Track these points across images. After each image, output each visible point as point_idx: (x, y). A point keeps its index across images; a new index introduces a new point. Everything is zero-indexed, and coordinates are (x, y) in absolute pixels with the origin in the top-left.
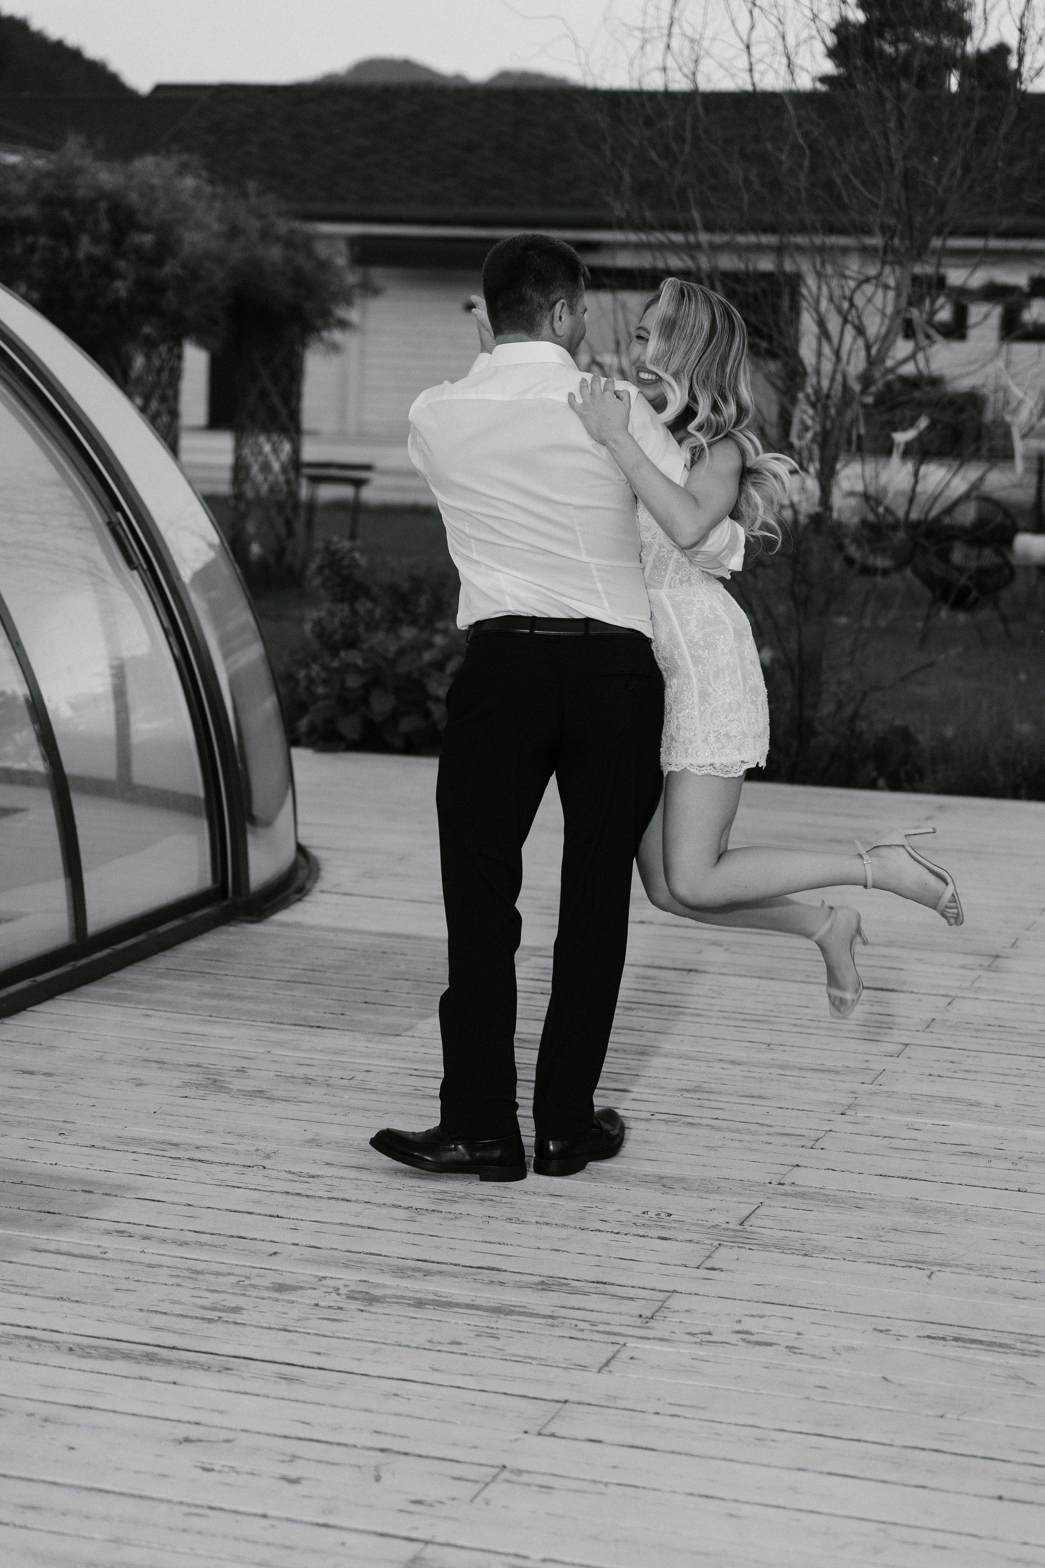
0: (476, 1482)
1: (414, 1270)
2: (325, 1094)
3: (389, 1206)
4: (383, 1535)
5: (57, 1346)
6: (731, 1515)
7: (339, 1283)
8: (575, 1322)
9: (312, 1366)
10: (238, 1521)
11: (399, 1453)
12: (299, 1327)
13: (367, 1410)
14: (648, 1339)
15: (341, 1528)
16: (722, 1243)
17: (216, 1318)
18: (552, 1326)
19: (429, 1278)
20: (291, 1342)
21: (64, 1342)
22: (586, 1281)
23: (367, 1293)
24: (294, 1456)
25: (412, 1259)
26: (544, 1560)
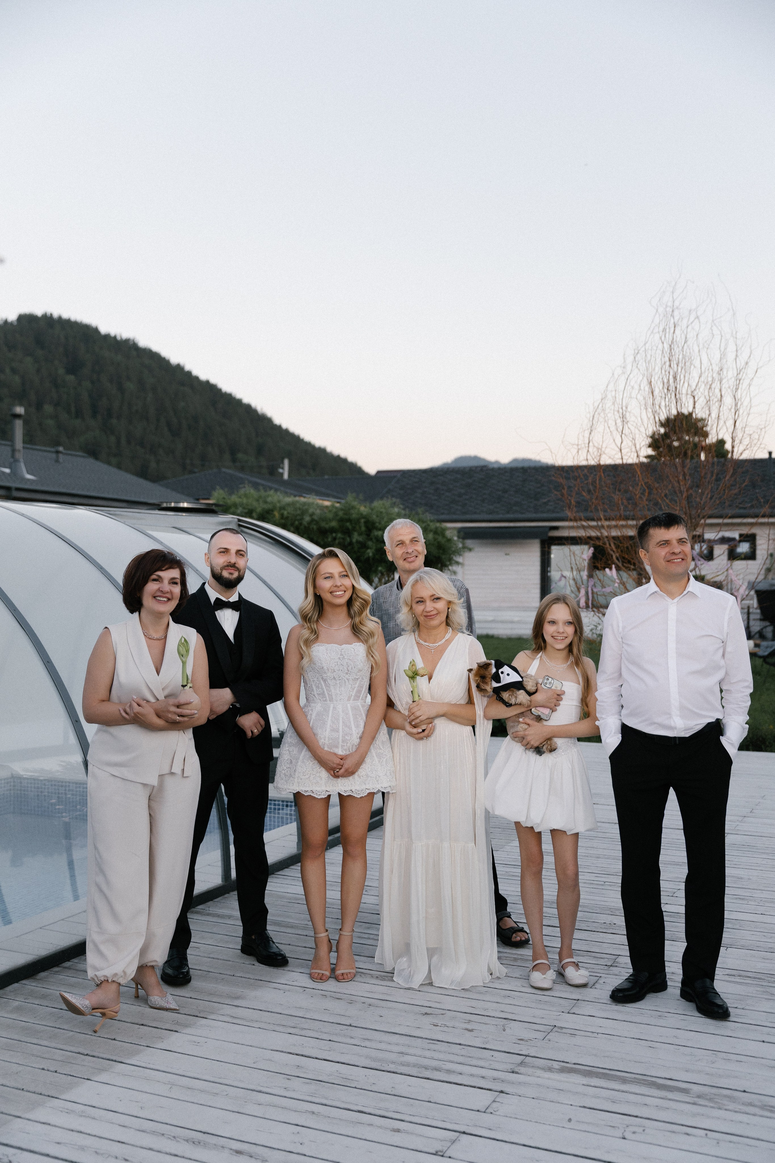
0: (544, 1032)
4: (508, 1053)
10: (449, 1046)
11: (512, 1020)
13: (498, 1002)
15: (492, 1050)
24: (470, 1021)
26: (574, 1064)
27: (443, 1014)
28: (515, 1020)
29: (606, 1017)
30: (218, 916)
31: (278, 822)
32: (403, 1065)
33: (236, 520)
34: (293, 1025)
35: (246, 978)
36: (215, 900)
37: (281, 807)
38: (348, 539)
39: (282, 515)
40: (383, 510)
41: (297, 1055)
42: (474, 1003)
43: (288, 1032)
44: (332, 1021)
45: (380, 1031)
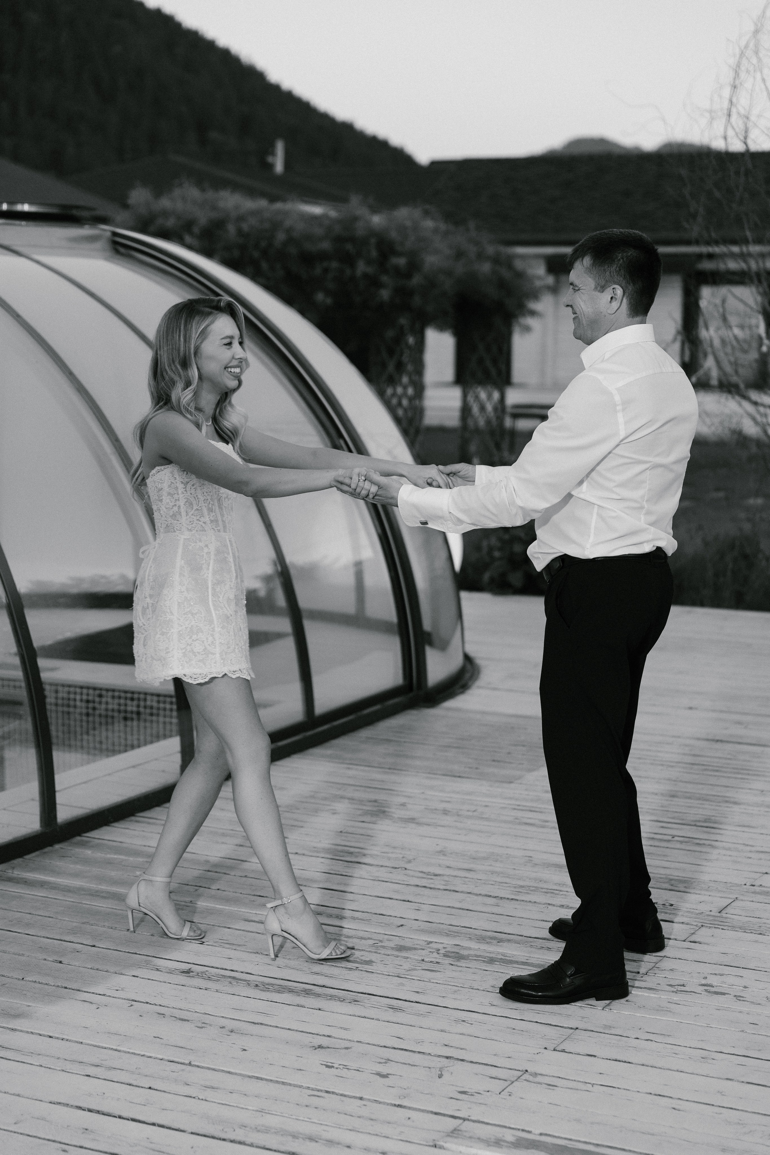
0: (506, 1080)
1: (492, 938)
2: (455, 821)
3: (483, 896)
4: (436, 1114)
5: (248, 983)
6: (674, 1109)
7: (440, 946)
9: (411, 1000)
10: (343, 1101)
11: (458, 1059)
12: (408, 975)
13: (442, 1031)
14: (641, 988)
15: (410, 1108)
16: (704, 924)
17: (355, 968)
19: (501, 944)
20: (402, 984)
21: (253, 981)
23: (458, 953)
24: (389, 1060)
25: (492, 931)
26: (541, 1134)
27: (347, 1048)
28: (463, 1060)
29: (614, 1058)
32: (259, 1131)
33: (110, 234)
34: (96, 1061)
35: (41, 983)
36: (27, 857)
38: (348, 272)
39: (240, 232)
40: (408, 223)
41: (90, 1110)
42: (401, 1031)
43: (84, 1074)
44: (161, 1057)
45: (236, 1074)
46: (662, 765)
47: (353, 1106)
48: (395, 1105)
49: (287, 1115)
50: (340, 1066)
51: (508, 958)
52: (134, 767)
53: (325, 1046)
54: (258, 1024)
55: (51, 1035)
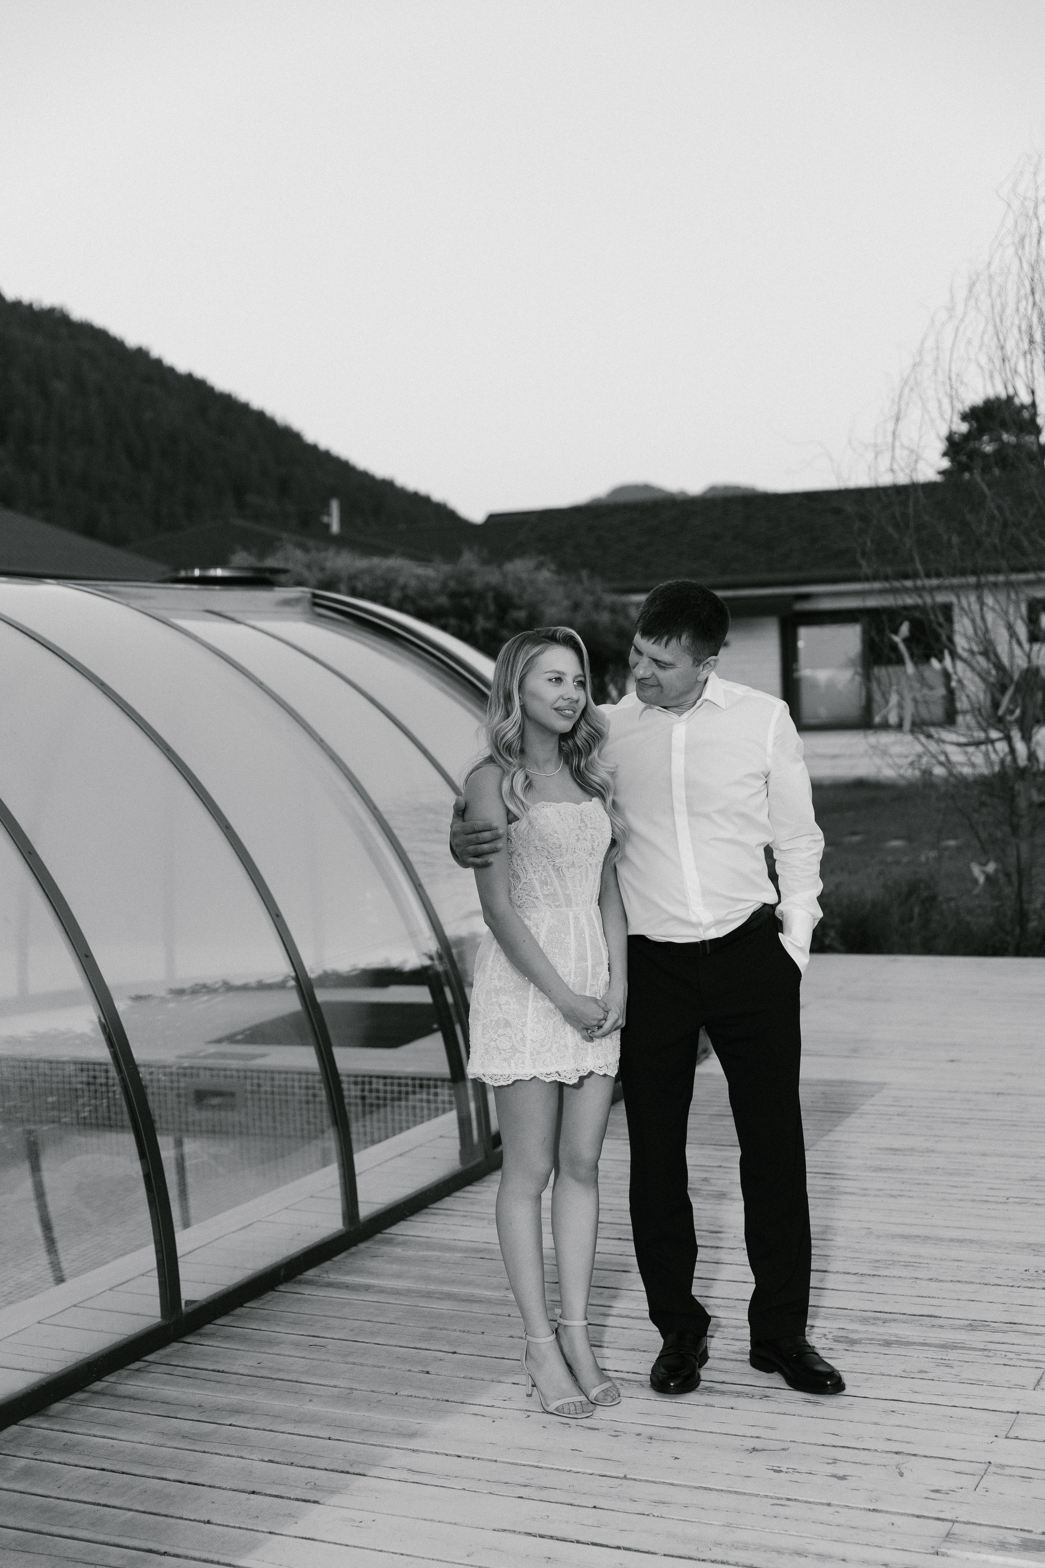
0: (974, 1475)
1: (874, 1319)
4: (918, 1517)
7: (825, 1331)
8: (1004, 1353)
10: (811, 1509)
11: (910, 1454)
13: (875, 1424)
15: (888, 1512)
18: (989, 1357)
19: (887, 1324)
22: (1002, 1322)
23: (847, 1337)
24: (835, 1459)
25: (871, 1311)
27: (785, 1449)
28: (915, 1455)
30: (347, 1287)
31: (415, 1115)
32: (737, 1548)
33: (309, 596)
34: (523, 1481)
35: (419, 1397)
36: (335, 1259)
37: (410, 1089)
40: (524, 576)
41: (542, 1536)
42: (833, 1427)
43: (516, 1496)
44: (590, 1472)
45: (680, 1485)
46: (956, 1123)
47: (825, 1514)
48: (869, 1510)
49: (759, 1529)
50: (789, 1470)
51: (905, 1340)
52: (401, 1155)
53: (760, 1448)
54: (673, 1428)
55: (459, 1454)
